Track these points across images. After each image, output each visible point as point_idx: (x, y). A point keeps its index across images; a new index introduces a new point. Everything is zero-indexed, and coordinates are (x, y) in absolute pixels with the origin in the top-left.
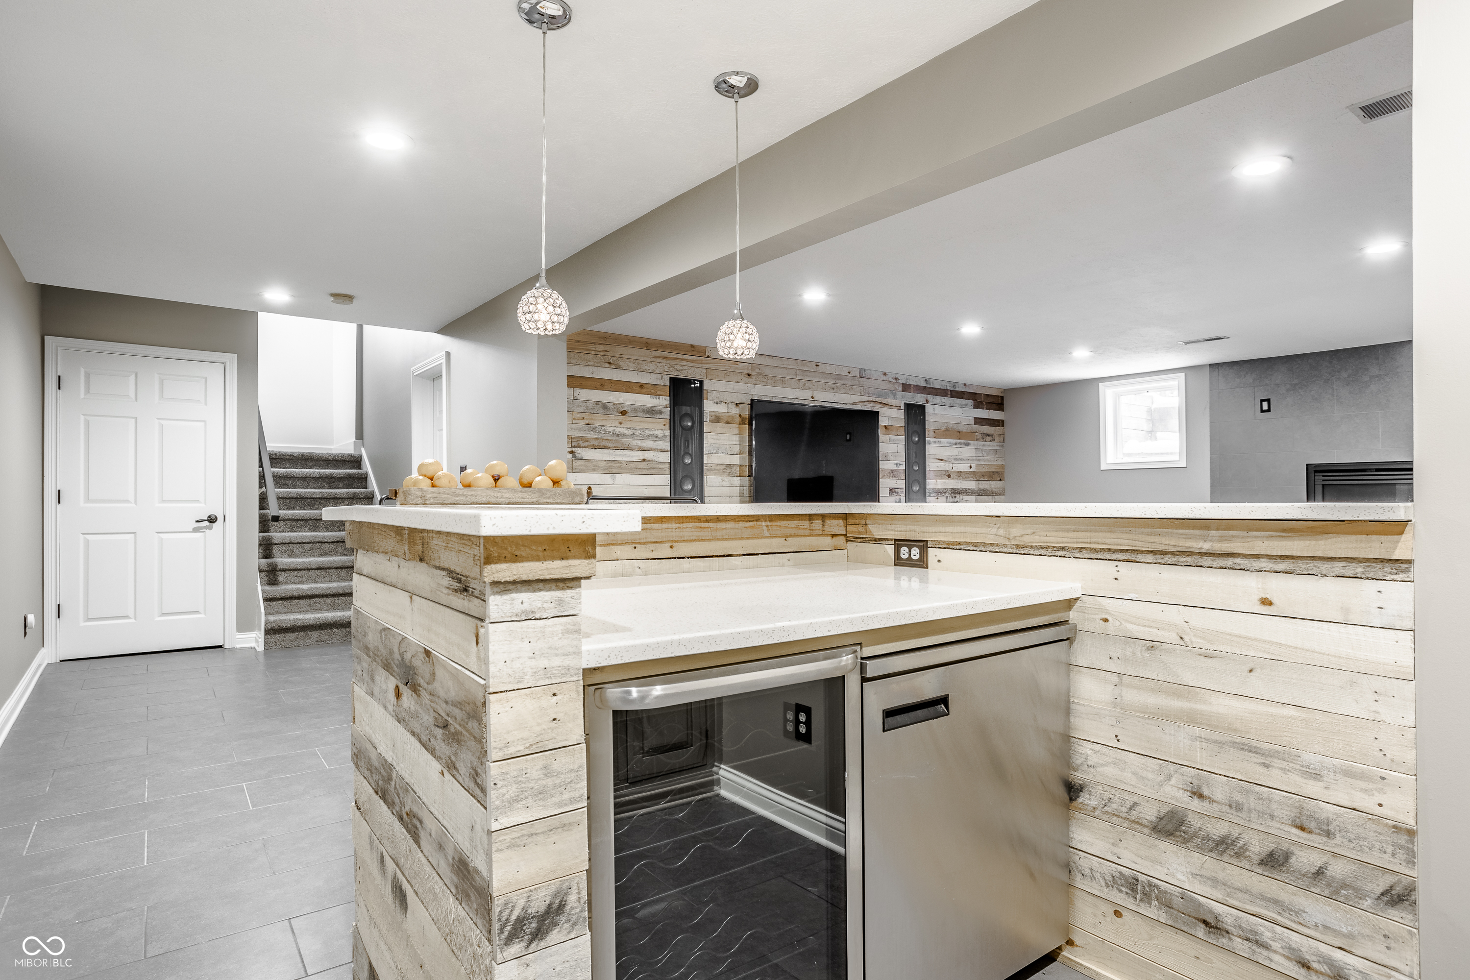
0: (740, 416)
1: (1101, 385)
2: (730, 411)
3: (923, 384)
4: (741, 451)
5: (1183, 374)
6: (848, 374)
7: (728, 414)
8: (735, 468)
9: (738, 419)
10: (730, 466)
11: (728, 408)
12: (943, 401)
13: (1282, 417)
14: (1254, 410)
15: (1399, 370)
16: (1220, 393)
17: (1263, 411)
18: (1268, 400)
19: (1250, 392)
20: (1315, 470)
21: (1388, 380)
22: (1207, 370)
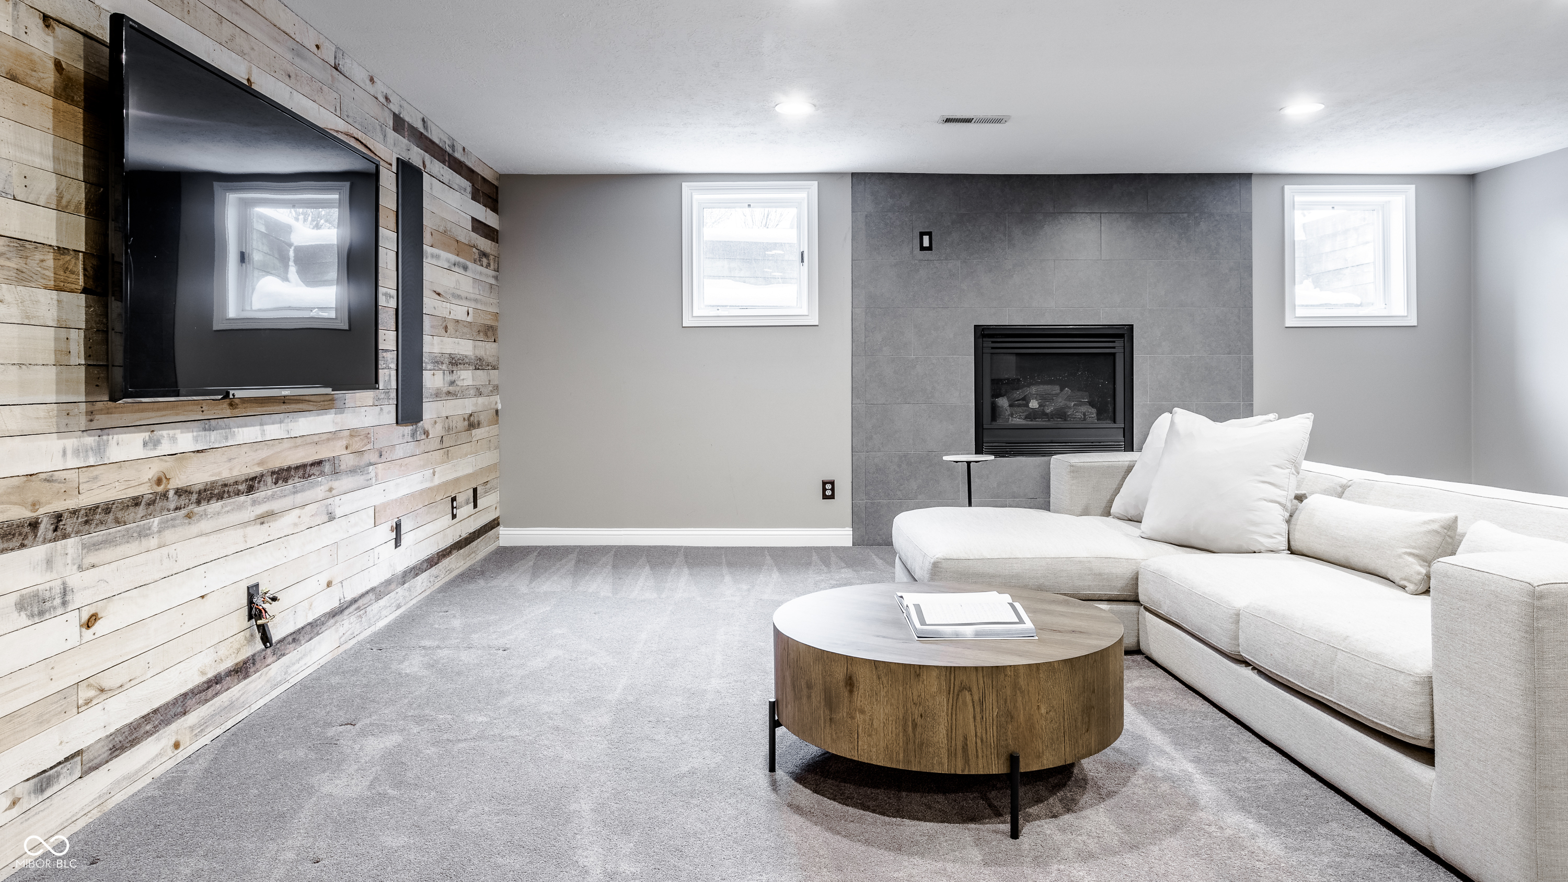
0: (58, 65)
1: (686, 186)
2: (23, 37)
3: (419, 126)
4: (60, 198)
5: (816, 183)
6: (314, 49)
7: (13, 43)
8: (38, 256)
9: (49, 78)
10: (21, 244)
11: (16, 19)
12: (442, 172)
13: (946, 259)
14: (911, 246)
15: (1073, 211)
16: (866, 216)
17: (922, 248)
18: (929, 234)
19: (906, 219)
20: (983, 334)
21: (1062, 221)
22: (848, 181)
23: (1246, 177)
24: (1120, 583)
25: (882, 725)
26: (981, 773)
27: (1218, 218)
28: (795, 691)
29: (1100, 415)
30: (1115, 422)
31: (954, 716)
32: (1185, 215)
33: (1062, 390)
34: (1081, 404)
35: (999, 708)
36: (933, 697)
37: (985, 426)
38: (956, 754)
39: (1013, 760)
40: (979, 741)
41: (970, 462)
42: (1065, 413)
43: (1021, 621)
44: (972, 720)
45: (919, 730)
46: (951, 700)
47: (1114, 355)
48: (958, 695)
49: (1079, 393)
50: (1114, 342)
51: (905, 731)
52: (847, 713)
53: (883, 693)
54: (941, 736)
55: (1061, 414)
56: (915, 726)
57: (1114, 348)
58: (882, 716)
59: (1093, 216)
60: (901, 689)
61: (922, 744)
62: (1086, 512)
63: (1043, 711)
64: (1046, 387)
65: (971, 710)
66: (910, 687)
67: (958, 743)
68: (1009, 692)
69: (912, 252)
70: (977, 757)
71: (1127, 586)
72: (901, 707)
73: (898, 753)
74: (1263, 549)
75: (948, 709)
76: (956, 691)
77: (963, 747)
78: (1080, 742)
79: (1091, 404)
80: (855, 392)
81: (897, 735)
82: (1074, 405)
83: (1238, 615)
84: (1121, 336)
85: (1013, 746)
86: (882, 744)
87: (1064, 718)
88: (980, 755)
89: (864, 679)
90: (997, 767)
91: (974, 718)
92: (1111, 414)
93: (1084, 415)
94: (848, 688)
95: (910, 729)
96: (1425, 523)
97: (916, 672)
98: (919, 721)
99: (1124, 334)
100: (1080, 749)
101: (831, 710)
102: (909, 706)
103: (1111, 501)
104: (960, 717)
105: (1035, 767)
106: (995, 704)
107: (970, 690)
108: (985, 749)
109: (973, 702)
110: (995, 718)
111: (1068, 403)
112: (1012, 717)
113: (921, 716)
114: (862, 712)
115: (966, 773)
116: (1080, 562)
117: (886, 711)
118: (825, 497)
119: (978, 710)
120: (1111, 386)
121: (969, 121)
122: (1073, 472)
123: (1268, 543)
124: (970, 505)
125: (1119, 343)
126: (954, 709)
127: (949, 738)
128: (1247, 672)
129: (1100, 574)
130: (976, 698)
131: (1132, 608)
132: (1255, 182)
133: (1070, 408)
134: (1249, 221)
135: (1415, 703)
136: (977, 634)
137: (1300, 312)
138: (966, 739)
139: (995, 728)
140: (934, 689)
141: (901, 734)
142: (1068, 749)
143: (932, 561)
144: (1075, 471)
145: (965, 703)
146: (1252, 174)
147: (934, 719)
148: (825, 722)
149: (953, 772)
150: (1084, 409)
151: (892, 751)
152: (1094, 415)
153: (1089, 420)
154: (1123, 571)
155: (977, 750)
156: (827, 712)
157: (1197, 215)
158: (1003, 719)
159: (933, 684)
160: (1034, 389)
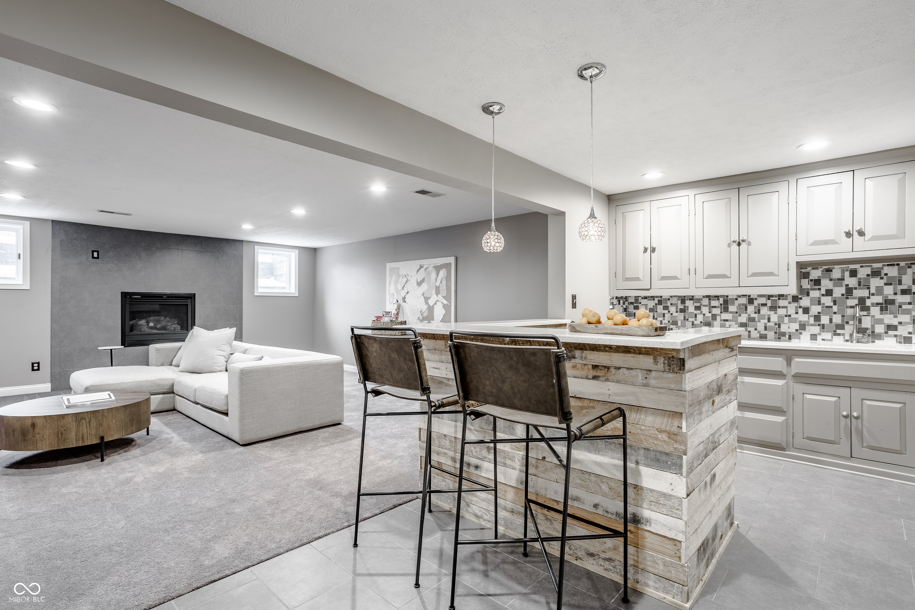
5: (29, 222)
13: (106, 263)
14: (87, 256)
15: (170, 247)
16: (61, 241)
17: (93, 257)
18: (98, 252)
19: (85, 244)
20: (125, 296)
21: (164, 251)
22: (50, 224)
23: (242, 241)
24: (167, 387)
25: (48, 436)
26: (89, 444)
27: (230, 255)
28: (6, 434)
29: (182, 328)
30: (187, 331)
31: (78, 428)
32: (217, 253)
33: (165, 318)
34: (174, 324)
35: (96, 423)
36: (70, 424)
37: (126, 334)
38: (79, 440)
39: (102, 438)
40: (88, 435)
41: (112, 349)
42: (166, 328)
43: (111, 398)
44: (85, 428)
45: (64, 435)
46: (77, 423)
47: (187, 305)
48: (80, 421)
49: (173, 320)
50: (187, 300)
51: (58, 436)
52: (32, 436)
53: (48, 426)
54: (73, 435)
55: (164, 328)
56: (62, 434)
57: (187, 302)
58: (48, 433)
59: (179, 250)
60: (56, 423)
61: (65, 439)
62: (162, 365)
63: (114, 422)
64: (158, 317)
65: (85, 425)
66: (60, 422)
67: (80, 436)
68: (100, 418)
69: (87, 259)
70: (88, 439)
71: (170, 387)
72: (56, 429)
73: (54, 444)
74: (217, 371)
75: (76, 426)
76: (79, 420)
77: (82, 437)
78: (129, 430)
79: (178, 324)
80: (53, 320)
81: (54, 438)
82: (171, 324)
83: (196, 390)
84: (190, 298)
85: (102, 434)
86: (48, 443)
87: (122, 423)
88: (89, 439)
89: (39, 423)
90: (96, 441)
91: (87, 427)
92: (186, 328)
93: (175, 328)
94: (32, 427)
95: (60, 435)
96: (255, 358)
97: (63, 416)
98: (64, 432)
99: (192, 297)
100: (129, 432)
101: (24, 437)
102: (59, 428)
103: (172, 360)
104: (81, 428)
105: (111, 439)
106: (95, 422)
107: (85, 419)
108: (91, 437)
109: (86, 422)
110: (95, 426)
111: (167, 324)
112: (102, 425)
113: (65, 430)
114: (39, 434)
115: (83, 445)
116: (151, 381)
117: (49, 431)
118: (33, 370)
119: (88, 425)
120: (186, 317)
121: (113, 213)
122: (157, 350)
123: (219, 369)
124: (112, 366)
125: (189, 300)
126: (78, 426)
127: (76, 435)
128: (199, 406)
129: (159, 385)
130: (87, 421)
131: (172, 395)
132: (244, 243)
133: (168, 325)
134: (242, 257)
135: (223, 402)
136: (92, 404)
137: (260, 290)
138: (83, 434)
139: (95, 429)
140: (70, 421)
141: (56, 438)
142: (124, 433)
143: (85, 387)
144: (158, 350)
145: (83, 423)
146: (243, 241)
147: (70, 430)
148: (21, 441)
149: (78, 446)
150: (174, 326)
151: (52, 444)
152: (179, 328)
153: (177, 330)
154: (169, 383)
155: (87, 438)
156: (23, 438)
157: (222, 253)
158: (98, 426)
159: (70, 419)
160: (152, 318)
